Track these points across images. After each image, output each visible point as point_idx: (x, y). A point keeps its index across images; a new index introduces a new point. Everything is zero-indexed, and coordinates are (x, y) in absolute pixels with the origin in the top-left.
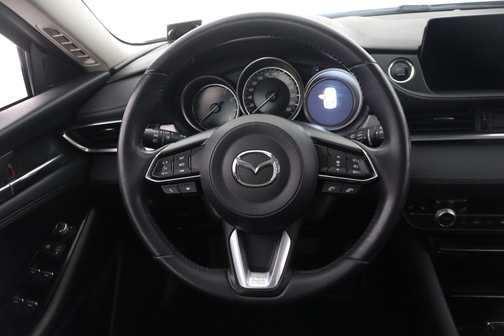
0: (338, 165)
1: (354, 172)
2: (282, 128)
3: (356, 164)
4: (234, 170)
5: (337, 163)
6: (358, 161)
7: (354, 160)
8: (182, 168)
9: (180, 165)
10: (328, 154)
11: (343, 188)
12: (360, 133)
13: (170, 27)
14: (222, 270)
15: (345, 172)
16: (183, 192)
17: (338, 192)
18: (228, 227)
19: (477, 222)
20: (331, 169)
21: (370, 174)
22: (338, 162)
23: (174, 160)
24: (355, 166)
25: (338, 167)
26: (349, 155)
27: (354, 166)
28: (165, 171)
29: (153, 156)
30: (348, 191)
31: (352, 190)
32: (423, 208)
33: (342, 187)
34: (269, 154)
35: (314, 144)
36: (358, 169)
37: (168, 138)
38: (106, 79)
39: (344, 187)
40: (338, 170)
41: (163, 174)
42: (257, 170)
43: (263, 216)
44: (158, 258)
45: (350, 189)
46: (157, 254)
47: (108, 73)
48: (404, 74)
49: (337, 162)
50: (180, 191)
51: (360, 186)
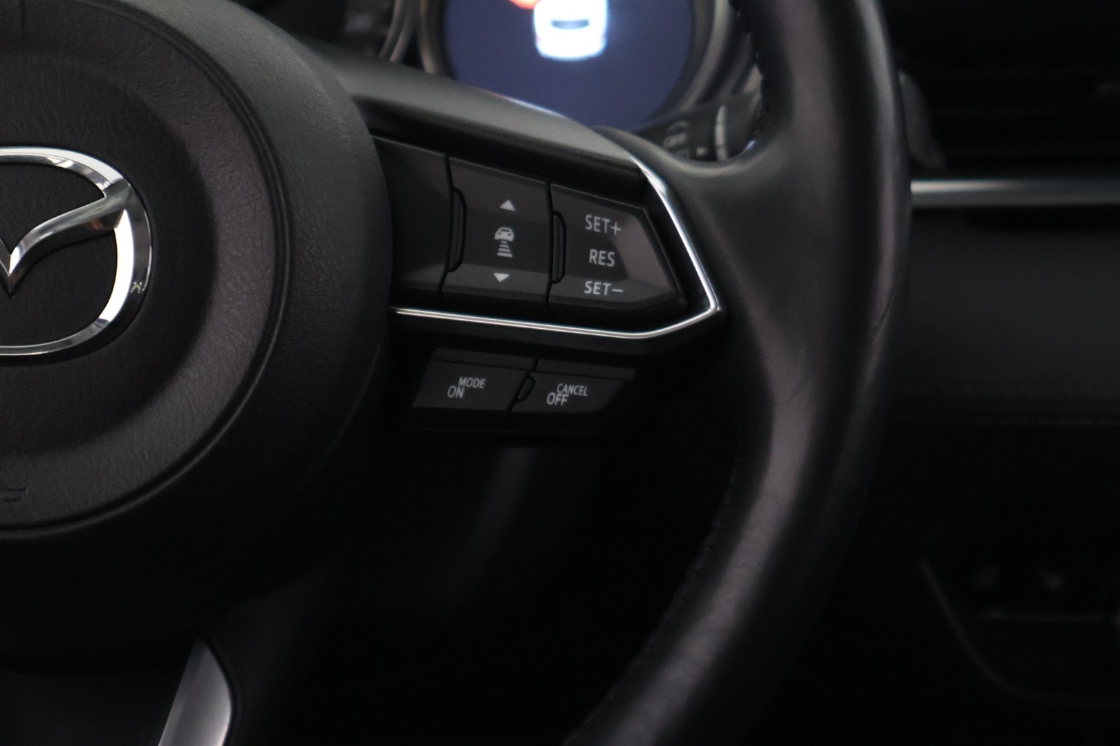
0: (505, 252)
1: (593, 288)
2: (173, 21)
3: (604, 242)
5: (499, 242)
6: (616, 228)
7: (593, 223)
10: (453, 190)
11: (528, 382)
12: (679, 131)
15: (542, 290)
17: (499, 403)
20: (466, 277)
21: (682, 301)
22: (505, 235)
24: (596, 256)
25: (503, 264)
26: (564, 198)
27: (592, 258)
30: (559, 396)
31: (582, 391)
32: (1054, 582)
33: (527, 377)
35: (370, 136)
36: (617, 274)
39: (533, 375)
40: (501, 277)
42: (16, 257)
43: (45, 533)
45: (572, 389)
49: (497, 237)
51: (629, 373)
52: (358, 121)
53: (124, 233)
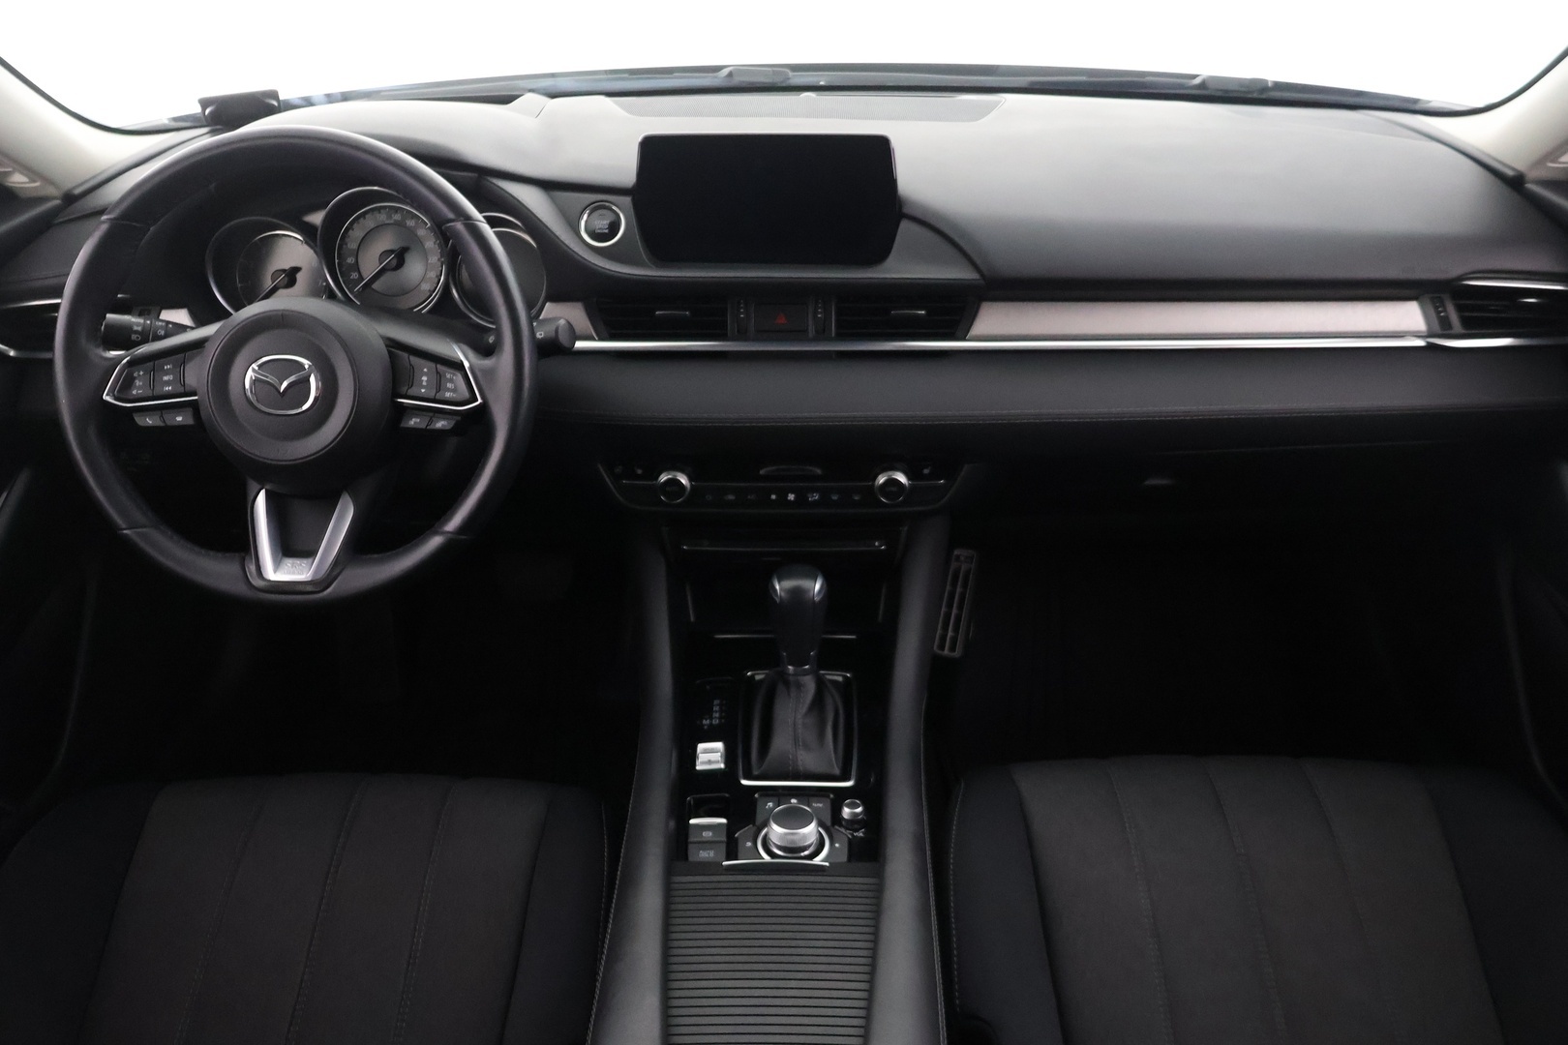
0: (424, 383)
1: (448, 395)
3: (451, 381)
4: (247, 386)
5: (423, 380)
6: (454, 378)
7: (449, 376)
8: (168, 383)
9: (166, 378)
10: (411, 365)
11: (431, 420)
13: (205, 103)
14: (237, 554)
15: (434, 395)
16: (169, 423)
17: (423, 426)
18: (253, 485)
19: (731, 497)
20: (413, 389)
21: (472, 399)
22: (425, 378)
23: (154, 370)
24: (449, 385)
25: (424, 387)
28: (139, 388)
29: (120, 359)
30: (440, 424)
31: (447, 423)
32: (640, 471)
34: (306, 363)
35: (386, 349)
36: (454, 390)
37: (163, 333)
38: (55, 212)
39: (433, 418)
40: (424, 391)
41: (134, 392)
42: (285, 384)
44: (125, 532)
45: (443, 422)
46: (124, 526)
47: (57, 202)
48: (607, 231)
50: (164, 422)
51: (459, 418)
52: (381, 342)
53: (312, 379)
